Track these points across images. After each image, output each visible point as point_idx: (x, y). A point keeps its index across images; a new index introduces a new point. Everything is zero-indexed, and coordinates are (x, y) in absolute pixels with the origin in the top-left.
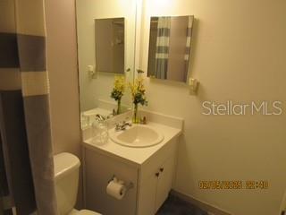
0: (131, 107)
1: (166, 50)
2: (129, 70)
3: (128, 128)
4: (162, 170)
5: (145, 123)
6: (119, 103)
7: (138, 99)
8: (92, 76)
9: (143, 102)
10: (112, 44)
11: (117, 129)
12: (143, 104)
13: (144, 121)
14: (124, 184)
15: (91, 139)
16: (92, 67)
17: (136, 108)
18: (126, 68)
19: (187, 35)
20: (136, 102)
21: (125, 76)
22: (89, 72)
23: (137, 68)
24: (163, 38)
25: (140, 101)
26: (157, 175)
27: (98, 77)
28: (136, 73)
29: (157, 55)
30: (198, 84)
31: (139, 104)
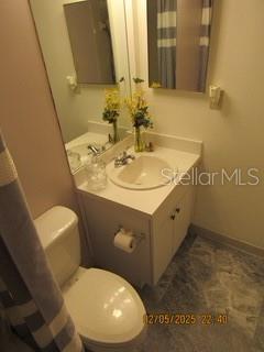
0: (132, 131)
1: (172, 32)
2: (123, 79)
3: (130, 161)
4: (178, 210)
5: (151, 151)
6: (115, 126)
7: (140, 121)
8: (75, 91)
9: (146, 124)
10: (94, 31)
11: (116, 165)
12: (146, 126)
13: (150, 148)
14: (134, 236)
15: (85, 184)
16: (72, 79)
17: (138, 132)
18: (118, 77)
19: (203, 6)
20: (137, 125)
21: (118, 89)
22: (70, 86)
23: (134, 76)
24: (166, 14)
25: (142, 123)
26: (173, 217)
27: (82, 91)
28: (133, 83)
29: (159, 42)
30: (222, 93)
31: (142, 127)
